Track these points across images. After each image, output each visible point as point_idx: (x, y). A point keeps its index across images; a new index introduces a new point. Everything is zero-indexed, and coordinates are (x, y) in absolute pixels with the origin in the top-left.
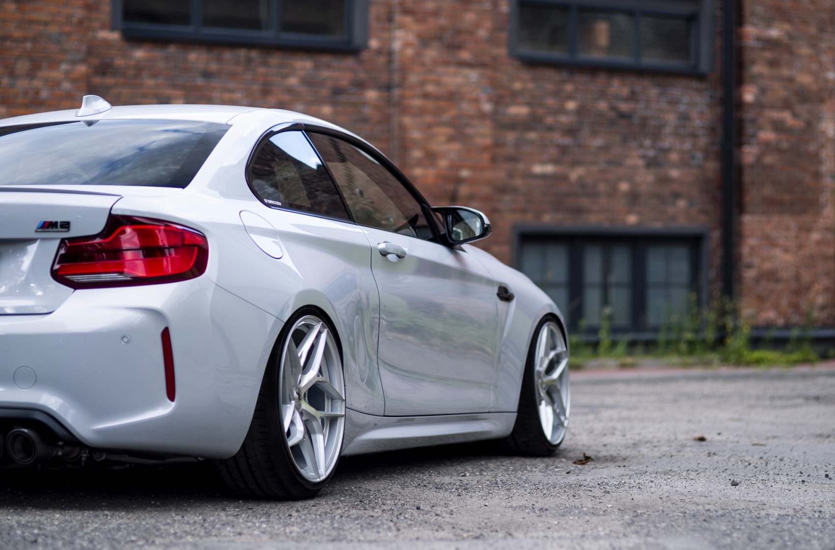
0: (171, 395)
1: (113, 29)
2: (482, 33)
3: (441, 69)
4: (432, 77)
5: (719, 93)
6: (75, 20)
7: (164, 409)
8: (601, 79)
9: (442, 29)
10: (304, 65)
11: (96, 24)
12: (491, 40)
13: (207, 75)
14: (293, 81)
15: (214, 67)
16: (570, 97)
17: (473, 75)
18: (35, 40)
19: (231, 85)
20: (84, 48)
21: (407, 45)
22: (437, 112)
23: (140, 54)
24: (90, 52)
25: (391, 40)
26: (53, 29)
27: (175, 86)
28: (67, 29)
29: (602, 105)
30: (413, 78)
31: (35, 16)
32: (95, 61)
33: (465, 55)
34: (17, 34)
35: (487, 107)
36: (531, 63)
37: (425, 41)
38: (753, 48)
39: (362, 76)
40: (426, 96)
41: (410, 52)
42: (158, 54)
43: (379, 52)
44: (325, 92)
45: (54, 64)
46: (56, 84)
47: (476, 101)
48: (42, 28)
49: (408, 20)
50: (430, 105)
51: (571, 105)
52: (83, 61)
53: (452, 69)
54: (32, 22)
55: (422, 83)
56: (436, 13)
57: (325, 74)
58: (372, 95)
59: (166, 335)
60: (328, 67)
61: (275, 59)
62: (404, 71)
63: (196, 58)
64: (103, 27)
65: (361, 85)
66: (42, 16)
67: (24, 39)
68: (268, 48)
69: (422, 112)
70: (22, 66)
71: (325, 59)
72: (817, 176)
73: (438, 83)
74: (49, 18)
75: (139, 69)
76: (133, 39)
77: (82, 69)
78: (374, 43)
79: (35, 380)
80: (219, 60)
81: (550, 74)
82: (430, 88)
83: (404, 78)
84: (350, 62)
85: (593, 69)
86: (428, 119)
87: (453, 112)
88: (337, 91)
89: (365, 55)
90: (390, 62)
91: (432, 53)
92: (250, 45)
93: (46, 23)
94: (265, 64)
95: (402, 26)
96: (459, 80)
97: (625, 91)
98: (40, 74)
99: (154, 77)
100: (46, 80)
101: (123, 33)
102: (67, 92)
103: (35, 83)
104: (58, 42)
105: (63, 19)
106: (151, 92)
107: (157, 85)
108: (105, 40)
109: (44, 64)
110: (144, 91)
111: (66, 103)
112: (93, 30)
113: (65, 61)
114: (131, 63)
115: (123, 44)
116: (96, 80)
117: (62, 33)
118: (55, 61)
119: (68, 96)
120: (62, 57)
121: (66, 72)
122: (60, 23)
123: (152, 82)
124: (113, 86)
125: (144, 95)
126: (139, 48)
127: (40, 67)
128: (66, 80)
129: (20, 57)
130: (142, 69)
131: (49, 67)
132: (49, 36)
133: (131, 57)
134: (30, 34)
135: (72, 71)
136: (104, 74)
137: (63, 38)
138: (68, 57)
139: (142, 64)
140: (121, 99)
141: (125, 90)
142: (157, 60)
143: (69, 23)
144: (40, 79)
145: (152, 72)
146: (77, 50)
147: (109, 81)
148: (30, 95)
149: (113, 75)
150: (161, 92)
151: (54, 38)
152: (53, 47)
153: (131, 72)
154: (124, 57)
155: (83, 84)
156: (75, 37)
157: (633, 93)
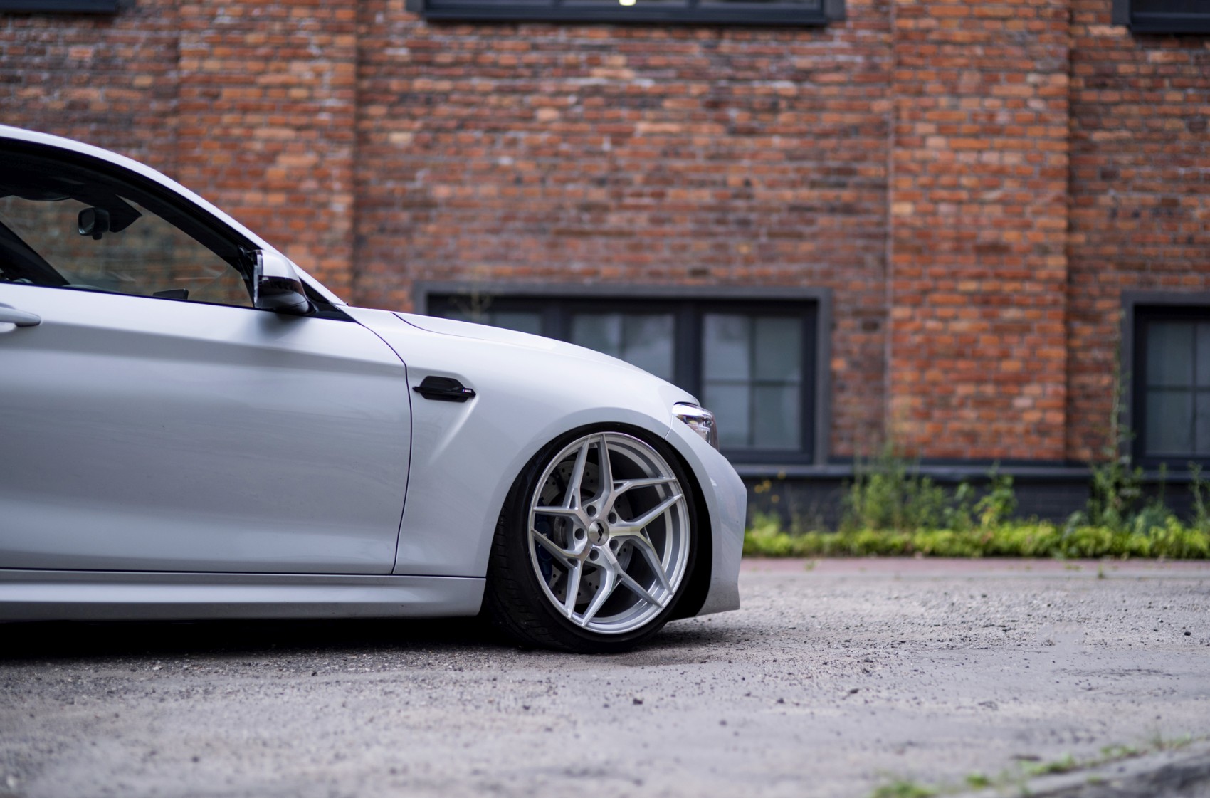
1: (1114, 23)
6: (1050, 11)
11: (1090, 17)
18: (987, 43)
20: (1063, 51)
23: (1156, 56)
24: (1074, 57)
26: (1016, 26)
28: (1037, 25)
31: (987, 9)
32: (1084, 70)
34: (961, 35)
42: (1185, 54)
45: (1017, 74)
46: (1023, 103)
48: (998, 25)
52: (1062, 70)
54: (984, 18)
64: (1100, 21)
66: (1000, 10)
67: (974, 42)
70: (969, 80)
74: (1010, 11)
75: (1156, 77)
76: (1146, 33)
77: (1062, 80)
93: (1004, 19)
98: (996, 90)
99: (1182, 88)
100: (1004, 98)
101: (1128, 27)
102: (1038, 114)
103: (989, 103)
104: (1023, 45)
105: (1029, 12)
106: (1177, 110)
107: (1187, 100)
108: (1103, 39)
109: (1002, 76)
110: (1166, 108)
111: (1038, 130)
112: (1085, 24)
113: (1036, 71)
114: (1144, 70)
115: (1131, 44)
116: (1090, 96)
117: (1031, 32)
118: (1019, 71)
119: (1040, 120)
120: (1029, 65)
121: (1036, 86)
122: (1026, 18)
123: (1177, 96)
124: (1116, 104)
125: (1166, 116)
126: (1157, 48)
127: (995, 80)
128: (1036, 96)
129: (966, 67)
130: (1163, 77)
131: (1010, 80)
132: (1010, 36)
133: (1145, 61)
134: (981, 34)
135: (1045, 84)
136: (1102, 86)
137: (1031, 38)
138: (1039, 66)
139: (1161, 71)
140: (1130, 123)
141: (1135, 109)
142: (1185, 63)
143: (1040, 17)
144: (997, 97)
145: (1176, 81)
146: (1053, 55)
147: (1110, 96)
148: (982, 119)
149: (1117, 87)
150: (1190, 109)
151: (1018, 39)
152: (1017, 51)
153: (1144, 83)
154: (1134, 61)
155: (1063, 103)
156: (1048, 36)
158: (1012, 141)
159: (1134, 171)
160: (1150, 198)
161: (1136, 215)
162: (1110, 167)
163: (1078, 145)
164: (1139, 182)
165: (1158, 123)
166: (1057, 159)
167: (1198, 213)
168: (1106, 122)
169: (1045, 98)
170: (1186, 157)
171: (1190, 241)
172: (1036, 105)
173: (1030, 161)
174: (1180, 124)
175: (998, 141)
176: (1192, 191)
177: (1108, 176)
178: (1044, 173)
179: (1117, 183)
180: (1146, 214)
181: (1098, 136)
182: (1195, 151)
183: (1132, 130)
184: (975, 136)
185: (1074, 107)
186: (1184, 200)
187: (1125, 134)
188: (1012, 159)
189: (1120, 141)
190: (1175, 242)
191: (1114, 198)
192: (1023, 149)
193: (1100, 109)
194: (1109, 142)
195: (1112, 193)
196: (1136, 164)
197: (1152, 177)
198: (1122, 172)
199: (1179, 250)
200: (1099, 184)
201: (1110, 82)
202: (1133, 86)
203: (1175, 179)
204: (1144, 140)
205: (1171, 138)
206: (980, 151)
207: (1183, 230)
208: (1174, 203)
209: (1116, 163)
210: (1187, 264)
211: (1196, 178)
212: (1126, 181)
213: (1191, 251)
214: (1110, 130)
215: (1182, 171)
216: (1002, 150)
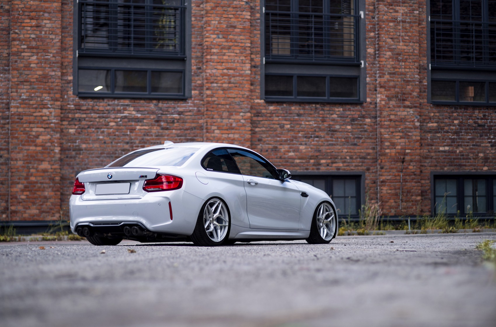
0: (172, 219)
1: (261, 99)
2: (415, 94)
3: (398, 109)
4: (393, 112)
6: (246, 96)
7: (170, 222)
8: (470, 110)
9: (398, 93)
10: (339, 110)
11: (255, 97)
12: (419, 96)
13: (299, 115)
14: (335, 116)
15: (302, 111)
16: (456, 119)
17: (411, 111)
18: (230, 104)
19: (309, 119)
20: (249, 106)
21: (382, 100)
22: (396, 127)
23: (272, 108)
24: (252, 108)
25: (376, 98)
26: (237, 100)
27: (286, 120)
28: (242, 99)
29: (470, 121)
30: (385, 113)
31: (230, 95)
32: (254, 111)
33: (407, 103)
34: (223, 102)
35: (418, 124)
36: (437, 105)
37: (390, 98)
39: (364, 113)
40: (391, 120)
41: (383, 103)
42: (279, 107)
43: (371, 103)
44: (348, 120)
45: (238, 113)
46: (239, 121)
47: (413, 121)
48: (233, 100)
49: (382, 90)
50: (393, 124)
51: (456, 122)
52: (249, 112)
53: (402, 109)
54: (229, 98)
55: (389, 115)
56: (394, 87)
57: (348, 113)
58: (368, 120)
59: (170, 203)
60: (349, 110)
61: (327, 108)
62: (381, 110)
63: (294, 108)
64: (257, 98)
65: (364, 117)
66: (233, 95)
67: (226, 104)
68: (324, 104)
69: (389, 127)
70: (225, 114)
71: (348, 107)
73: (395, 115)
74: (236, 96)
75: (272, 113)
76: (269, 102)
77: (249, 114)
78: (368, 100)
79: (138, 215)
80: (304, 109)
81: (446, 109)
82: (392, 117)
83: (381, 113)
84: (359, 108)
85: (466, 106)
86: (391, 129)
87: (402, 127)
88: (353, 120)
89: (365, 105)
90: (376, 106)
91: (392, 103)
92: (317, 103)
93: (234, 98)
94: (323, 110)
95: (381, 93)
96: (405, 113)
97: (481, 115)
98: (232, 117)
99: (278, 116)
100: (234, 119)
101: (265, 100)
102: (243, 124)
103: (230, 121)
104: (239, 105)
105: (241, 96)
106: (277, 122)
107: (279, 120)
108: (258, 103)
109: (234, 113)
110: (274, 122)
111: (243, 128)
112: (253, 99)
113: (242, 112)
114: (268, 112)
115: (265, 105)
116: (255, 119)
117: (241, 102)
118: (238, 112)
119: (244, 125)
120: (241, 110)
121: (242, 116)
122: (240, 98)
123: (277, 119)
124: (262, 121)
125: (274, 124)
126: (271, 106)
127: (232, 115)
128: (242, 119)
129: (224, 111)
130: (273, 113)
131: (236, 115)
132: (236, 102)
133: (268, 109)
134: (228, 102)
135: (245, 116)
136: (258, 116)
137: (241, 103)
138: (243, 110)
139: (273, 112)
140: (265, 126)
141: (266, 122)
142: (279, 110)
143: (243, 97)
144: (233, 119)
145: (277, 114)
146: (247, 108)
147: (260, 119)
148: (229, 125)
149: (262, 116)
150: (280, 122)
151: (238, 103)
152: (237, 107)
153: (269, 115)
154: (266, 109)
155: (249, 120)
156: (245, 102)
157: (484, 116)
158: (236, 131)
159: (267, 139)
160: (270, 146)
161: (267, 151)
162: (260, 138)
163: (253, 132)
164: (267, 142)
165: (272, 126)
166: (248, 136)
167: (282, 150)
168: (259, 126)
169: (245, 119)
170: (279, 135)
171: (281, 158)
172: (243, 121)
173: (241, 137)
174: (278, 126)
175: (233, 131)
176: (281, 144)
177: (260, 140)
178: (245, 140)
179: (262, 142)
180: (270, 150)
181: (257, 130)
182: (281, 133)
183: (266, 128)
184: (227, 130)
185: (252, 122)
186: (279, 147)
187: (264, 129)
188: (236, 136)
189: (262, 131)
190: (277, 158)
191: (261, 146)
192: (239, 133)
193: (257, 122)
194: (260, 131)
195: (261, 145)
196: (267, 137)
197: (271, 141)
198: (263, 139)
199: (278, 160)
200: (257, 143)
201: (260, 115)
202: (266, 116)
203: (277, 141)
204: (268, 131)
205: (275, 130)
206: (228, 134)
207: (279, 155)
208: (276, 148)
209: (262, 137)
210: (280, 164)
211: (281, 141)
212: (265, 141)
213: (281, 160)
214: (260, 128)
215: (278, 139)
216: (234, 133)
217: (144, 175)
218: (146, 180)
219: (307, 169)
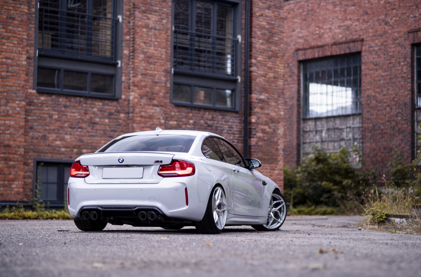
0: (187, 204)
1: (33, 89)
2: (161, 94)
3: (147, 107)
4: (144, 110)
5: (243, 119)
6: (21, 85)
7: (186, 207)
8: (202, 112)
9: (148, 92)
10: (99, 104)
11: (28, 87)
12: (164, 97)
13: (65, 106)
14: (95, 110)
15: (68, 104)
16: (191, 119)
17: (158, 109)
18: (7, 92)
19: (74, 111)
20: (24, 96)
21: (135, 98)
22: (145, 123)
23: (42, 98)
24: (26, 97)
25: (129, 96)
26: (14, 88)
27: (54, 110)
28: (18, 88)
29: (202, 122)
30: (137, 110)
31: (7, 84)
32: (27, 101)
33: (155, 102)
34: (1, 90)
35: (163, 121)
36: (178, 106)
37: (141, 96)
38: (255, 102)
39: (119, 108)
40: (141, 117)
41: (136, 100)
42: (49, 98)
43: (125, 100)
44: (106, 114)
45: (14, 101)
46: (15, 108)
47: (159, 119)
48: (10, 88)
49: (136, 88)
50: (143, 120)
51: (191, 121)
52: (24, 100)
53: (151, 107)
54: (6, 86)
55: (140, 112)
56: (145, 87)
57: (106, 107)
58: (122, 115)
59: (186, 189)
60: (108, 105)
61: (89, 102)
62: (134, 107)
63: (62, 100)
64: (30, 88)
65: (119, 112)
66: (10, 84)
67: (4, 92)
68: (87, 98)
69: (140, 122)
70: (3, 102)
71: (107, 102)
72: (277, 150)
73: (146, 112)
74: (13, 85)
75: (42, 103)
76: (41, 93)
77: (24, 103)
78: (123, 97)
79: (155, 199)
80: (70, 101)
81: (184, 109)
82: (143, 114)
83: (134, 110)
84: (115, 103)
85: (199, 108)
86: (142, 125)
87: (151, 123)
88: (110, 114)
89: (120, 101)
90: (129, 103)
91: (144, 101)
92: (81, 97)
93: (11, 86)
94: (86, 103)
95: (133, 91)
96: (153, 111)
97: (210, 117)
98: (9, 105)
99: (47, 107)
100: (11, 107)
101: (37, 91)
102: (18, 112)
103: (7, 108)
104: (15, 93)
105: (17, 85)
106: (46, 112)
107: (49, 110)
108: (31, 93)
109: (10, 101)
110: (44, 112)
111: (18, 116)
112: (27, 89)
113: (18, 100)
114: (40, 102)
115: (37, 95)
116: (28, 107)
117: (17, 90)
118: (14, 100)
119: (19, 113)
120: (17, 99)
121: (18, 104)
122: (16, 86)
123: (46, 109)
124: (33, 110)
125: (44, 113)
126: (42, 96)
127: (9, 102)
128: (18, 107)
129: (2, 98)
130: (43, 104)
131: (12, 102)
132: (12, 91)
133: (39, 99)
134: (6, 90)
135: (20, 104)
136: (30, 105)
137: (17, 92)
138: (19, 99)
139: (43, 102)
140: (36, 115)
141: (37, 111)
142: (48, 101)
143: (19, 86)
144: (9, 106)
145: (47, 105)
146: (22, 96)
147: (32, 108)
148: (6, 112)
149: (33, 106)
150: (50, 112)
151: (14, 92)
152: (14, 95)
153: (39, 105)
154: (37, 99)
155: (24, 109)
156: (21, 91)
157: (213, 117)
158: (12, 118)
159: (37, 127)
160: (41, 134)
161: (37, 138)
162: (31, 126)
163: (27, 121)
164: (38, 130)
165: (42, 115)
166: (22, 124)
167: (51, 139)
168: (31, 114)
169: (20, 107)
170: (48, 124)
171: (49, 146)
172: (18, 109)
173: (16, 123)
174: (47, 116)
175: (9, 118)
176: (49, 133)
177: (31, 128)
178: (19, 127)
179: (33, 130)
180: (40, 138)
181: (29, 118)
182: (50, 123)
183: (37, 117)
184: (4, 116)
185: (26, 111)
186: (48, 135)
187: (35, 118)
188: (12, 123)
189: (34, 119)
190: (46, 146)
191: (32, 134)
192: (15, 120)
193: (30, 111)
194: (31, 120)
195: (32, 133)
196: (37, 125)
197: (41, 129)
198: (35, 127)
199: (46, 148)
200: (29, 130)
201: (32, 104)
202: (37, 105)
203: (46, 130)
204: (39, 119)
205: (45, 119)
206: (5, 120)
207: (47, 143)
208: (45, 136)
209: (33, 125)
210: (48, 151)
211: (50, 130)
212: (35, 130)
213: (49, 148)
214: (32, 116)
215: (47, 128)
216: (10, 120)
217: (160, 160)
218: (161, 166)
219: (71, 157)
